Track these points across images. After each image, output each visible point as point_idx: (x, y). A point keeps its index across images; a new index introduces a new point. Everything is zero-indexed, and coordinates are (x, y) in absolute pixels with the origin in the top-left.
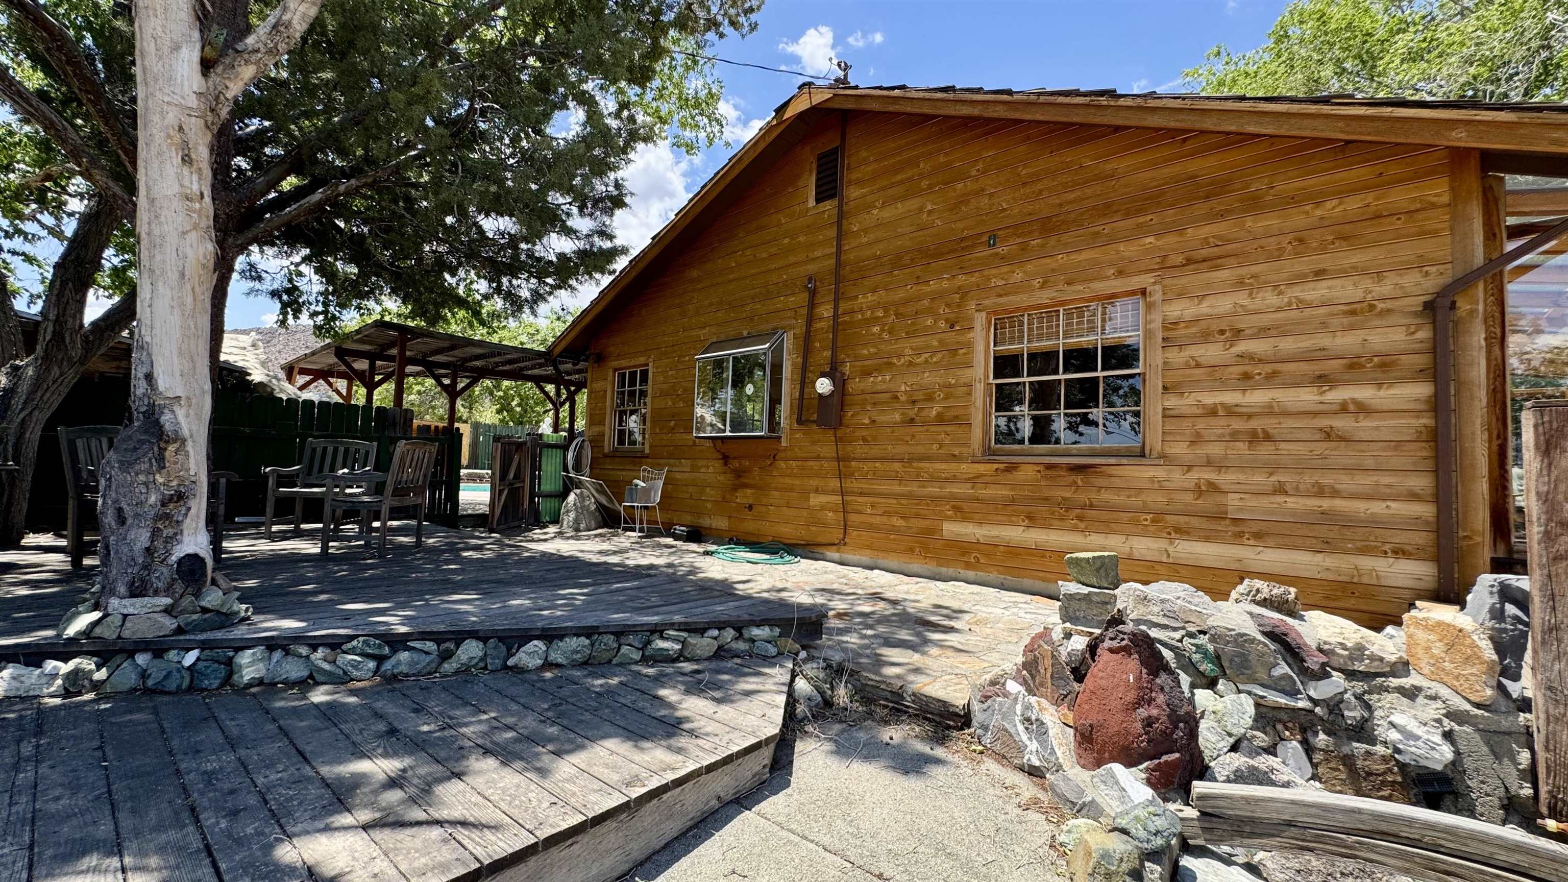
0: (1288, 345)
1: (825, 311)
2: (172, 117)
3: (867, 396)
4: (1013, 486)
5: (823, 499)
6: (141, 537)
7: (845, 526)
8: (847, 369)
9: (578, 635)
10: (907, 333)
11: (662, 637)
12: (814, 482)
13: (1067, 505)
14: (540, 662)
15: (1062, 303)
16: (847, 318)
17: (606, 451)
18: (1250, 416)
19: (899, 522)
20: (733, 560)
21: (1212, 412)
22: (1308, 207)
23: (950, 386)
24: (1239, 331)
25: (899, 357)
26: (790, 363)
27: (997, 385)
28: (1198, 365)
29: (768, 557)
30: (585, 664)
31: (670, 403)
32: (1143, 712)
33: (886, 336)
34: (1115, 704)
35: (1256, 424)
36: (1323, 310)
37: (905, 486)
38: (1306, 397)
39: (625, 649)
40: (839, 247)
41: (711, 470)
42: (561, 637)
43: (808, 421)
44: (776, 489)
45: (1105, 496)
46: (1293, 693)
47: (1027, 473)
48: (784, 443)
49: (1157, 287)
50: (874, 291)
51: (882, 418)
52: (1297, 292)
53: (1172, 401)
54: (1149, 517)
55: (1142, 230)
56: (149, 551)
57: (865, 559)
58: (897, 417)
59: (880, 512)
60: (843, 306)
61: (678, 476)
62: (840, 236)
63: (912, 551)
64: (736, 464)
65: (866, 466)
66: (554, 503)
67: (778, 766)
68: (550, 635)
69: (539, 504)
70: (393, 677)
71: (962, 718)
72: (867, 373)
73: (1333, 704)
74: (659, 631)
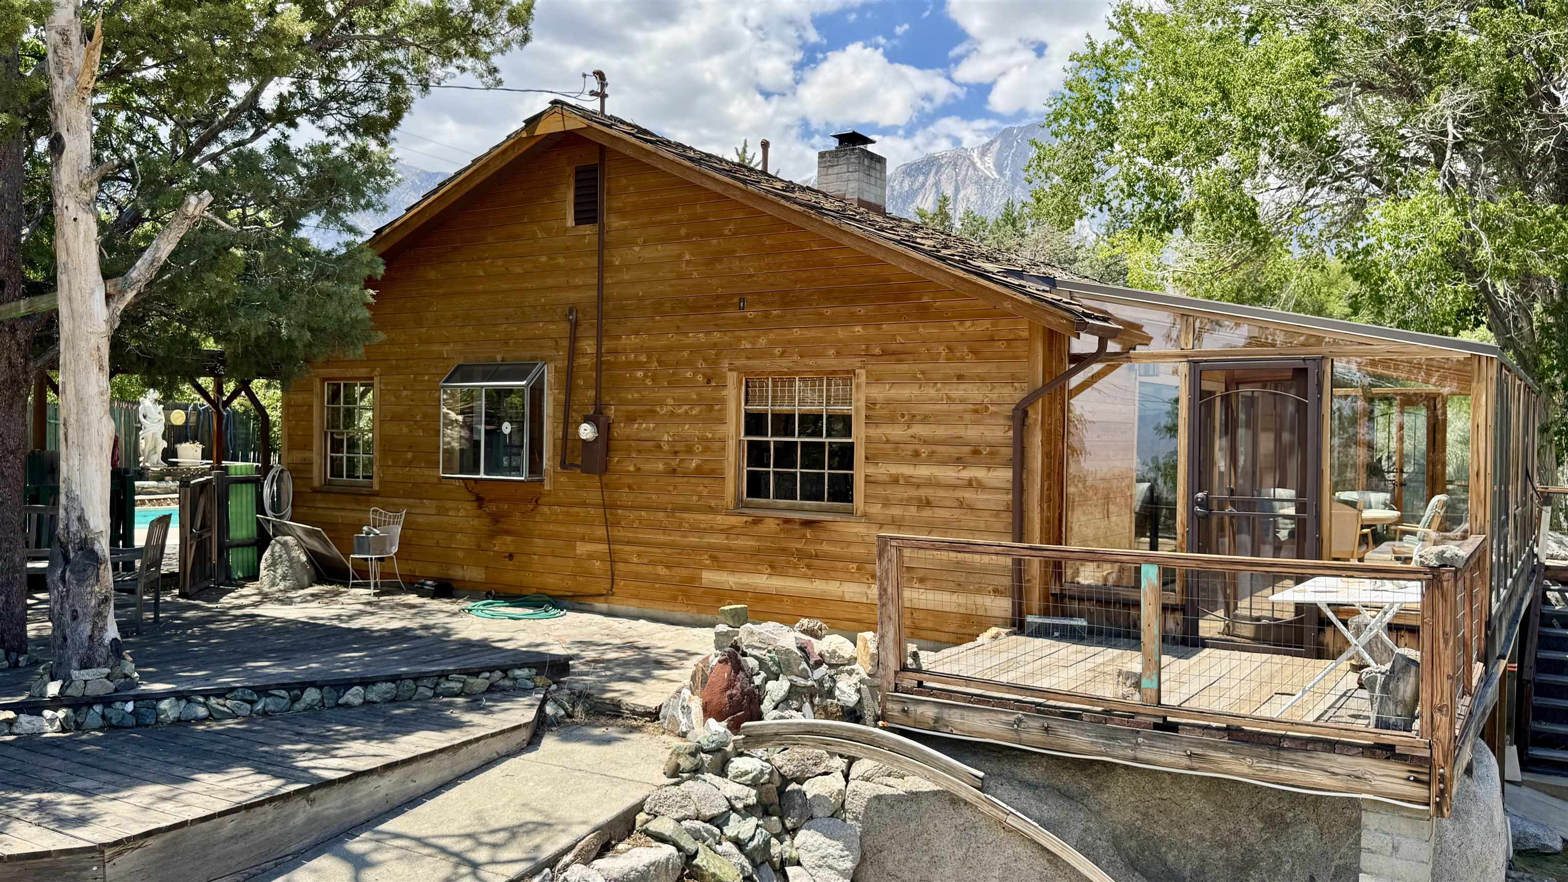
0: (941, 432)
1: (588, 346)
2: (93, 341)
3: (633, 443)
4: (759, 538)
5: (590, 547)
6: (86, 629)
7: (613, 575)
8: (612, 412)
9: (386, 681)
10: (669, 383)
11: (447, 679)
12: (580, 530)
13: (801, 555)
14: (361, 701)
15: (797, 373)
16: (611, 358)
17: (316, 483)
18: (918, 486)
19: (662, 571)
20: (493, 617)
21: (895, 480)
22: (955, 323)
23: (708, 440)
24: (914, 416)
25: (662, 405)
26: (551, 399)
27: (749, 442)
28: (888, 442)
29: (531, 611)
30: (393, 700)
31: (405, 430)
32: (729, 692)
33: (649, 382)
34: (717, 690)
35: (923, 492)
36: (961, 407)
37: (670, 535)
38: (948, 473)
39: (421, 689)
40: (601, 278)
41: (462, 513)
42: (374, 683)
43: (572, 465)
44: (540, 537)
45: (825, 547)
46: (806, 678)
47: (770, 525)
48: (547, 487)
49: (863, 371)
50: (637, 333)
51: (647, 467)
52: (946, 390)
53: (871, 470)
54: (855, 566)
55: (854, 319)
56: (91, 637)
57: (633, 609)
58: (661, 466)
59: (646, 561)
60: (607, 345)
61: (420, 519)
62: (602, 268)
63: (674, 598)
64: (493, 507)
65: (632, 515)
66: (248, 554)
67: (533, 743)
68: (366, 682)
69: (236, 558)
70: (265, 713)
71: (654, 715)
72: (631, 419)
73: (820, 682)
74: (445, 676)
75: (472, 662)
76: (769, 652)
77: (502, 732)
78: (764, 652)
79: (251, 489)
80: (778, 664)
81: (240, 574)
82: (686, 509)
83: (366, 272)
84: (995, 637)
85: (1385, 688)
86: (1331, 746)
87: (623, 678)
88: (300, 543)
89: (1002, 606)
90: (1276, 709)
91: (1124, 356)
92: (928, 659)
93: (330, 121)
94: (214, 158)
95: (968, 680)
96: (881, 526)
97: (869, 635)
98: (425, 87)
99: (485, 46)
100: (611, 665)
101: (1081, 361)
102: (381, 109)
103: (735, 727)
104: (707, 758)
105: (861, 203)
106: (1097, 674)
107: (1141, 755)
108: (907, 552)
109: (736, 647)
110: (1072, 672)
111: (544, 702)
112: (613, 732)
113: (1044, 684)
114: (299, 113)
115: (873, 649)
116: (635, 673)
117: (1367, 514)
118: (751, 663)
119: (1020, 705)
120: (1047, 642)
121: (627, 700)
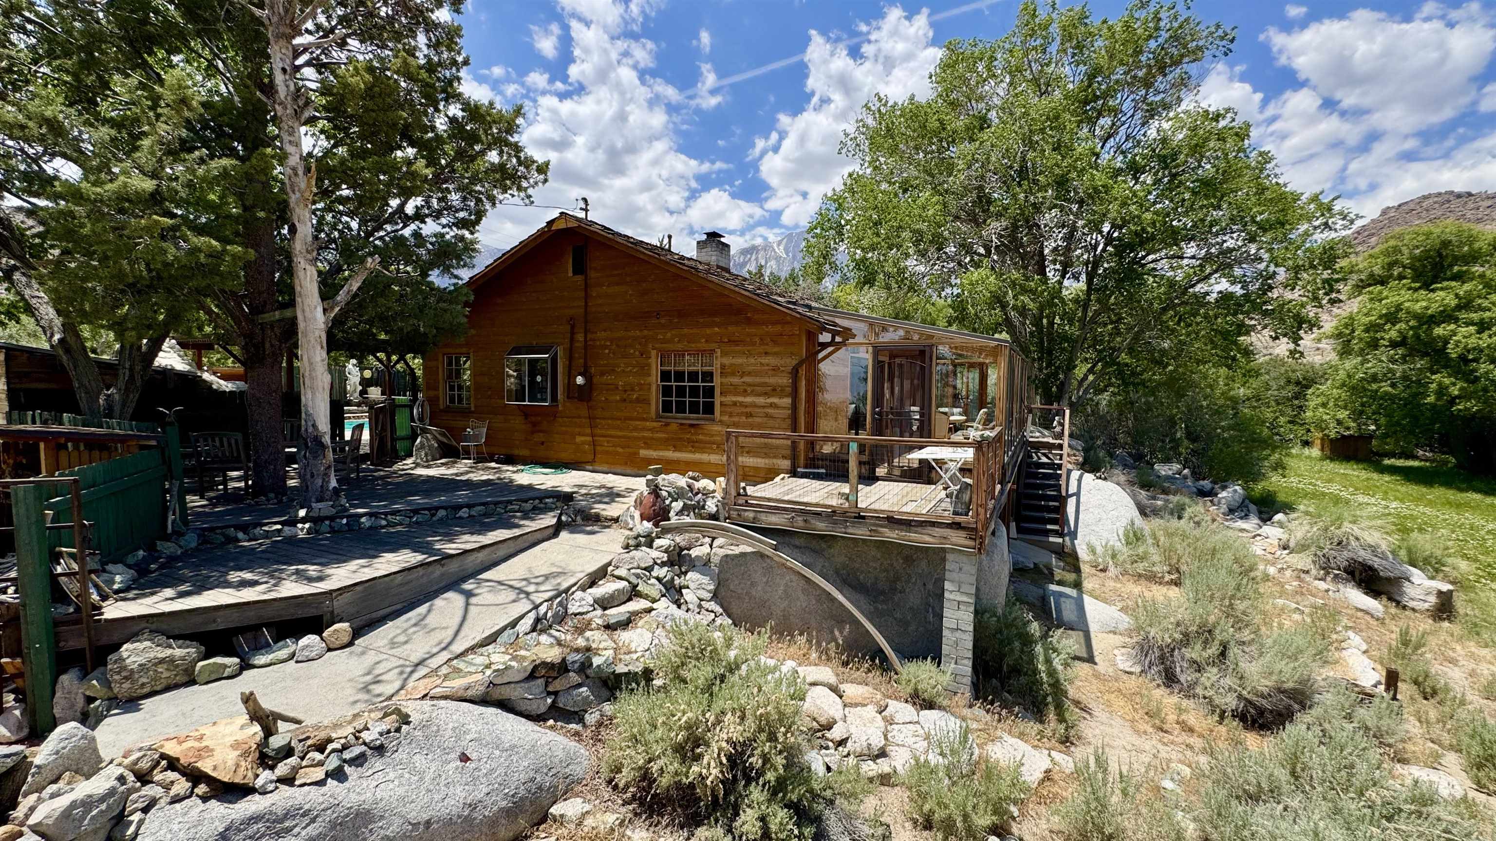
0: (758, 380)
1: (580, 337)
2: (317, 333)
3: (604, 386)
4: (668, 433)
5: (583, 438)
6: (319, 482)
7: (595, 452)
8: (593, 370)
9: (480, 506)
10: (621, 356)
12: (577, 430)
13: (689, 441)
14: (467, 515)
15: (686, 351)
16: (592, 343)
17: (442, 407)
18: (746, 407)
19: (620, 450)
20: (534, 473)
21: (735, 404)
22: (763, 327)
23: (642, 384)
24: (744, 372)
25: (619, 367)
26: (562, 364)
27: (663, 385)
28: (731, 385)
29: (553, 470)
30: (484, 515)
31: (486, 380)
33: (611, 355)
35: (748, 410)
36: (766, 368)
37: (623, 432)
38: (761, 400)
39: (498, 509)
40: (586, 303)
41: (517, 422)
42: (474, 507)
43: (574, 398)
44: (557, 433)
45: (701, 437)
46: (691, 500)
47: (674, 427)
48: (560, 408)
49: (719, 350)
50: (605, 331)
51: (611, 398)
52: (759, 360)
53: (723, 399)
54: (715, 446)
55: (714, 324)
56: (322, 486)
57: (605, 469)
58: (618, 398)
59: (611, 445)
60: (589, 336)
61: (495, 425)
62: (587, 297)
63: (626, 464)
64: (533, 419)
65: (603, 422)
66: (406, 443)
67: (556, 534)
68: (470, 506)
69: (399, 445)
70: (417, 523)
71: (616, 520)
72: (602, 374)
73: (698, 502)
74: (510, 502)
75: (524, 496)
76: (673, 488)
77: (539, 530)
79: (407, 410)
80: (677, 494)
81: (403, 454)
82: (631, 419)
83: (465, 299)
84: (783, 479)
85: (957, 497)
86: (933, 524)
87: (600, 502)
88: (435, 438)
89: (786, 464)
90: (908, 509)
91: (843, 344)
92: (750, 490)
93: (444, 221)
94: (381, 238)
95: (769, 500)
96: (728, 427)
97: (722, 479)
98: (494, 204)
99: (525, 184)
100: (594, 496)
101: (824, 346)
102: (470, 215)
103: (656, 525)
104: (643, 540)
105: (718, 267)
106: (830, 495)
107: (850, 530)
108: (741, 439)
109: (656, 486)
110: (818, 494)
111: (561, 514)
112: (596, 528)
113: (805, 500)
114: (427, 216)
115: (724, 486)
116: (606, 500)
117: (952, 418)
118: (664, 494)
119: (794, 510)
120: (806, 480)
121: (604, 513)
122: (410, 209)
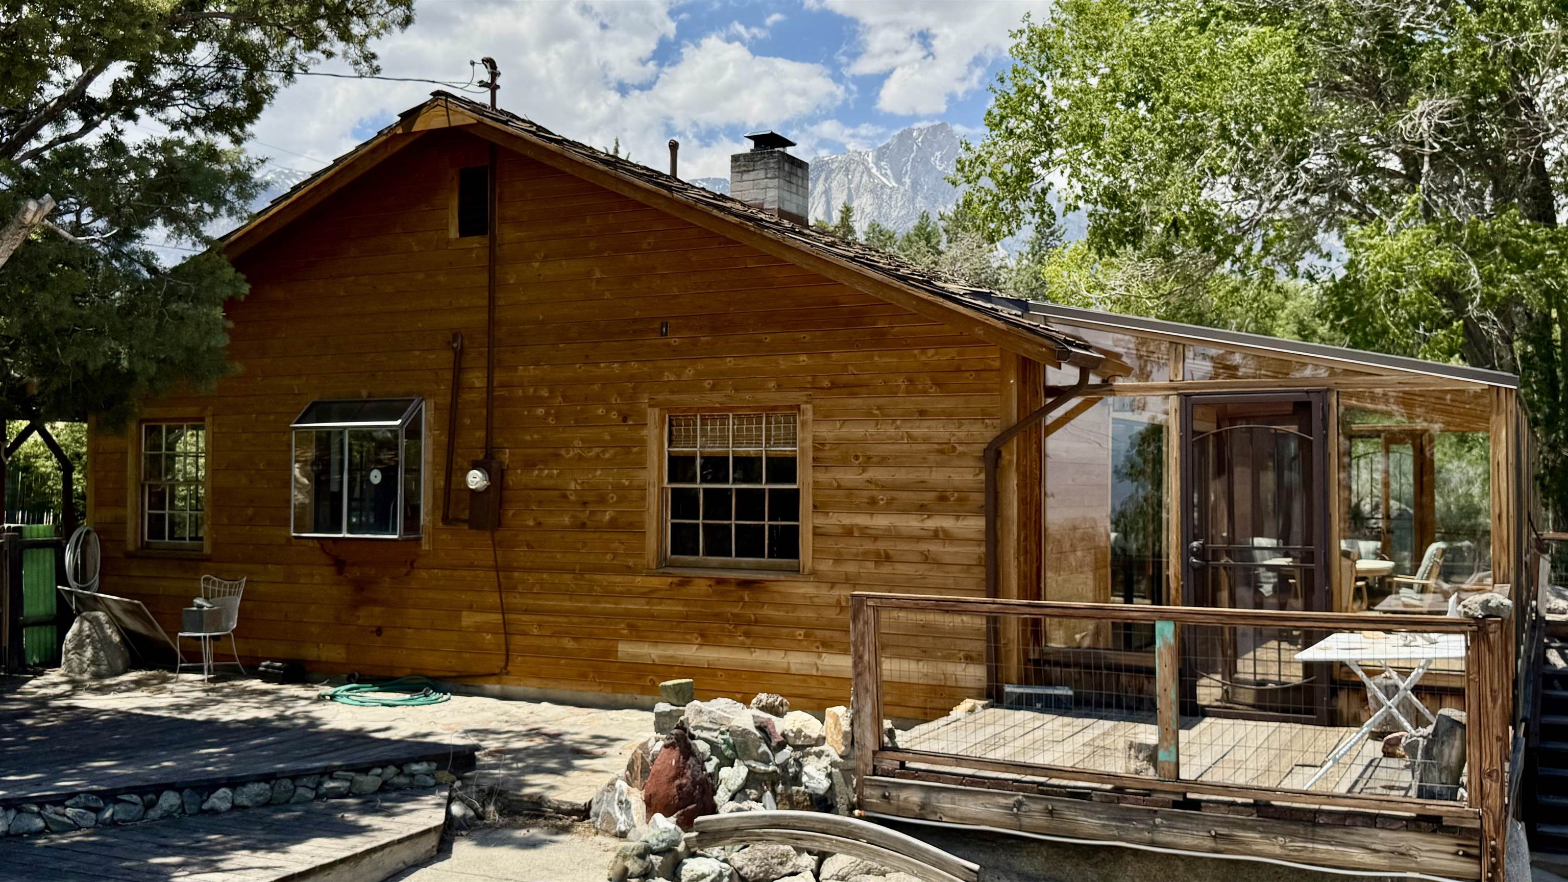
0: (902, 475)
1: (476, 379)
3: (531, 493)
4: (686, 602)
5: (479, 618)
7: (507, 650)
8: (506, 456)
9: (259, 781)
10: (576, 421)
11: (332, 779)
12: (466, 597)
13: (738, 621)
14: (229, 805)
15: (731, 409)
16: (504, 392)
17: (131, 547)
18: (876, 538)
19: (569, 644)
20: (362, 704)
21: (849, 532)
22: (916, 352)
23: (624, 488)
24: (869, 458)
25: (568, 447)
26: (430, 441)
27: (673, 489)
28: (839, 487)
29: (408, 696)
30: (267, 804)
31: (244, 481)
32: (677, 782)
33: (551, 421)
34: (664, 779)
35: (882, 546)
36: (924, 447)
37: (578, 601)
38: (912, 523)
39: (301, 790)
40: (492, 300)
41: (317, 579)
42: (244, 784)
43: (457, 520)
44: (415, 606)
45: (767, 611)
46: (767, 762)
47: (700, 587)
48: (425, 546)
49: (809, 407)
50: (537, 364)
51: (551, 521)
52: (907, 428)
53: (820, 521)
54: (802, 632)
55: (799, 347)
57: (532, 690)
58: (567, 520)
59: (549, 633)
60: (499, 376)
61: (262, 588)
62: (493, 286)
63: (583, 676)
64: (356, 572)
65: (531, 578)
66: (47, 634)
67: (443, 850)
68: (234, 783)
69: (31, 639)
70: (113, 823)
71: (584, 813)
72: (530, 464)
73: (784, 766)
74: (328, 773)
75: (360, 757)
76: (722, 733)
77: (410, 838)
78: (716, 734)
79: (48, 555)
80: (733, 747)
81: (36, 660)
82: (601, 570)
83: (228, 292)
84: (972, 711)
85: (1427, 752)
86: (1373, 821)
87: (538, 770)
88: (114, 620)
89: (975, 674)
90: (1302, 781)
91: (1106, 387)
92: (903, 738)
93: (174, 113)
94: (35, 155)
95: (958, 760)
96: (833, 585)
97: (840, 710)
98: (289, 75)
99: (357, 28)
100: (521, 755)
101: (1061, 394)
102: (235, 99)
103: (686, 823)
104: (657, 860)
105: (783, 214)
106: (1096, 749)
107: (1160, 837)
108: (884, 615)
109: (682, 727)
110: (1068, 746)
111: (450, 800)
112: (535, 832)
113: (1040, 760)
114: (137, 102)
115: (845, 726)
116: (552, 764)
117: (1362, 565)
118: (702, 747)
119: (1019, 785)
120: (1028, 715)
121: (554, 796)
122: (99, 89)
